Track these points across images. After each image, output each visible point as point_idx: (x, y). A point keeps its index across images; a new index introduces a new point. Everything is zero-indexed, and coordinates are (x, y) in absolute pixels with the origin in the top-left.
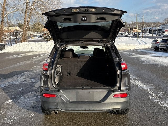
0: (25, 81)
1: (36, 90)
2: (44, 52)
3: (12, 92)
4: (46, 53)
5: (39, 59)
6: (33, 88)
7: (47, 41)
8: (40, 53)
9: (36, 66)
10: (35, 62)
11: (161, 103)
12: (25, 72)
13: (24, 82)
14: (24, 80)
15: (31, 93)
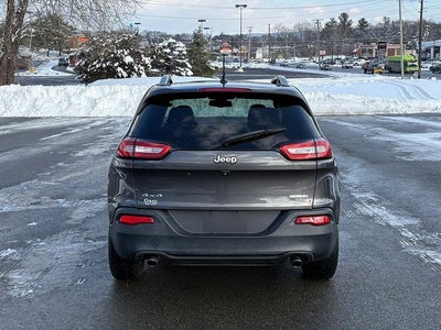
0: (39, 203)
1: (77, 225)
2: (78, 121)
3: (9, 230)
4: (85, 124)
5: (65, 141)
6: (70, 222)
7: (87, 82)
8: (66, 123)
9: (61, 164)
10: (55, 151)
11: (427, 257)
12: (31, 179)
13: (35, 207)
14: (34, 201)
15: (65, 233)
